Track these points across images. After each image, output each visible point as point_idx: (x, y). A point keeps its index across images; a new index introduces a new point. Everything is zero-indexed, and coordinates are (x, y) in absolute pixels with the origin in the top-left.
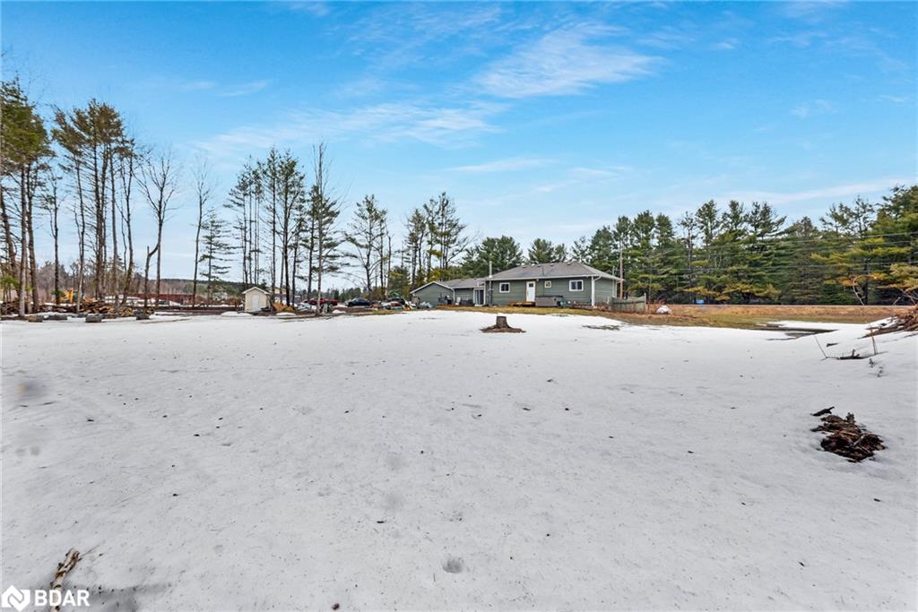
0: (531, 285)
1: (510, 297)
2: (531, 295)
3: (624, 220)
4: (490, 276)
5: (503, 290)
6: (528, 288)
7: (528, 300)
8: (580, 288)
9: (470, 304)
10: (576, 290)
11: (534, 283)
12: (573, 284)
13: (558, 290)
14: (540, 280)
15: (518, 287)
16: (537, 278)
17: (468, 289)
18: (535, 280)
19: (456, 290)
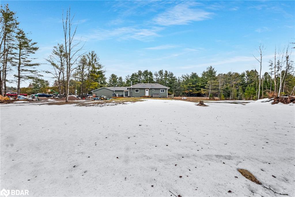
0: (147, 90)
1: (139, 94)
2: (147, 93)
3: (140, 72)
4: (131, 87)
5: (136, 91)
6: (146, 91)
7: (146, 95)
8: (163, 91)
9: (122, 96)
10: (162, 92)
11: (148, 90)
12: (161, 90)
13: (157, 92)
14: (150, 89)
15: (142, 91)
16: (150, 88)
17: (122, 91)
18: (149, 89)
19: (115, 91)
